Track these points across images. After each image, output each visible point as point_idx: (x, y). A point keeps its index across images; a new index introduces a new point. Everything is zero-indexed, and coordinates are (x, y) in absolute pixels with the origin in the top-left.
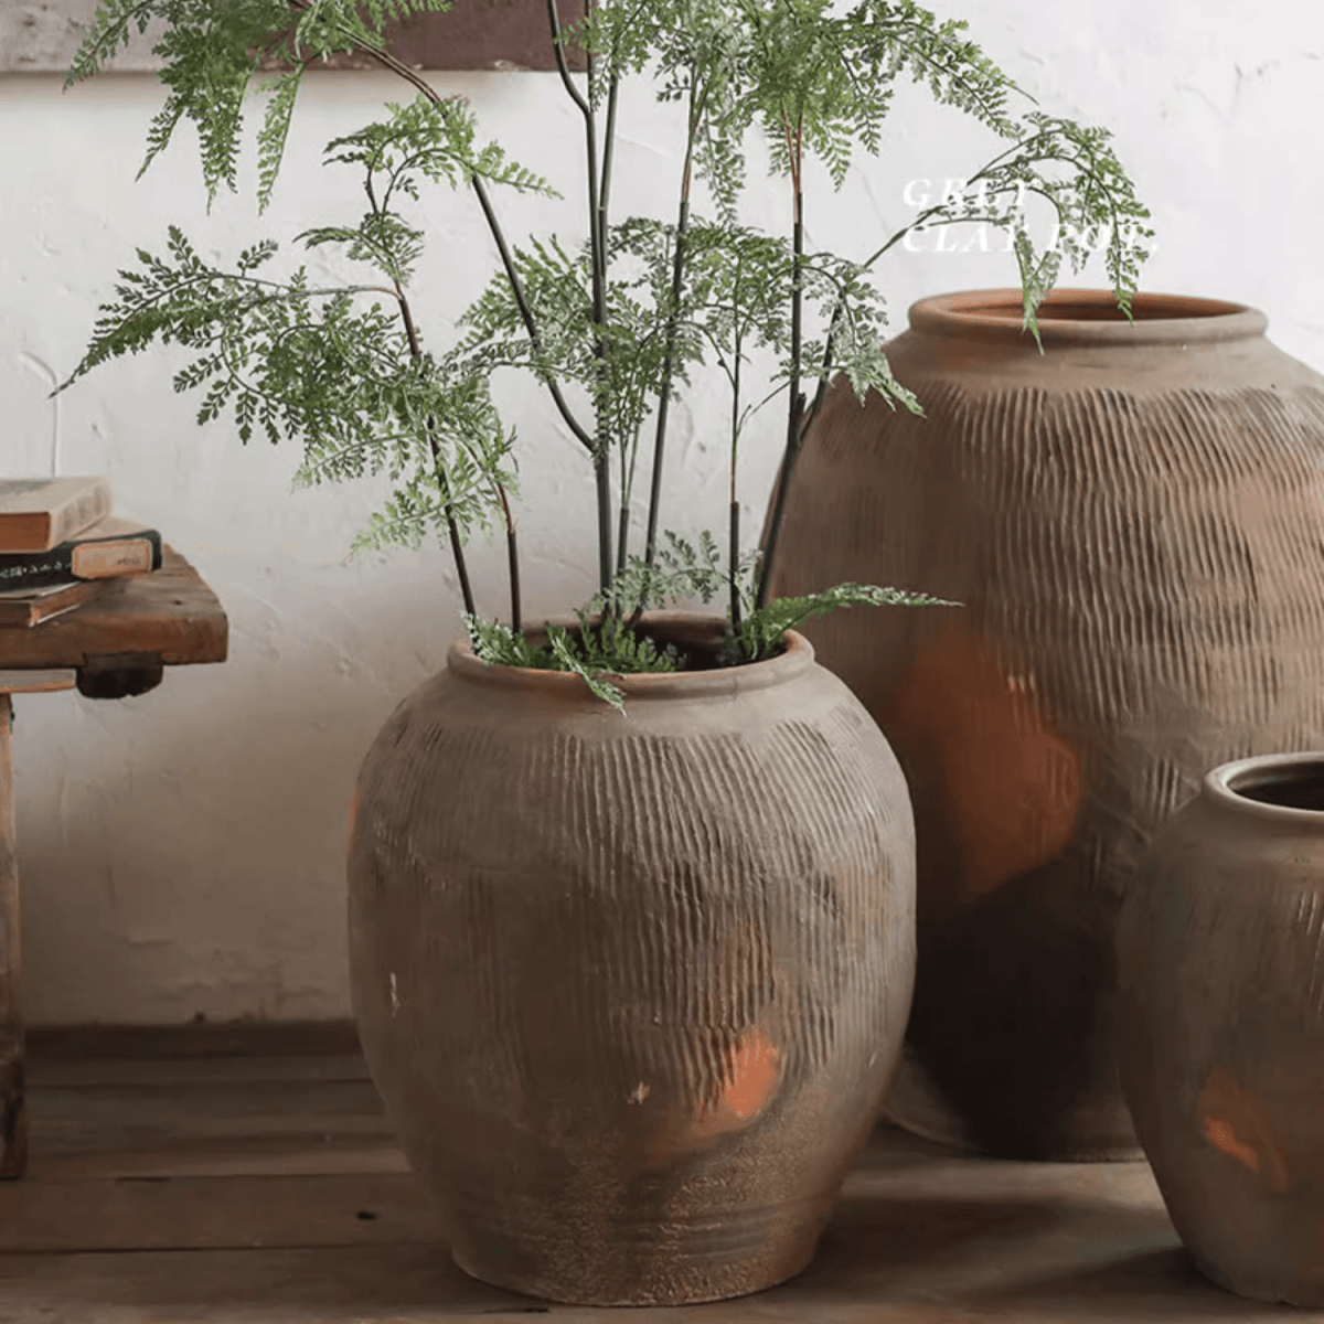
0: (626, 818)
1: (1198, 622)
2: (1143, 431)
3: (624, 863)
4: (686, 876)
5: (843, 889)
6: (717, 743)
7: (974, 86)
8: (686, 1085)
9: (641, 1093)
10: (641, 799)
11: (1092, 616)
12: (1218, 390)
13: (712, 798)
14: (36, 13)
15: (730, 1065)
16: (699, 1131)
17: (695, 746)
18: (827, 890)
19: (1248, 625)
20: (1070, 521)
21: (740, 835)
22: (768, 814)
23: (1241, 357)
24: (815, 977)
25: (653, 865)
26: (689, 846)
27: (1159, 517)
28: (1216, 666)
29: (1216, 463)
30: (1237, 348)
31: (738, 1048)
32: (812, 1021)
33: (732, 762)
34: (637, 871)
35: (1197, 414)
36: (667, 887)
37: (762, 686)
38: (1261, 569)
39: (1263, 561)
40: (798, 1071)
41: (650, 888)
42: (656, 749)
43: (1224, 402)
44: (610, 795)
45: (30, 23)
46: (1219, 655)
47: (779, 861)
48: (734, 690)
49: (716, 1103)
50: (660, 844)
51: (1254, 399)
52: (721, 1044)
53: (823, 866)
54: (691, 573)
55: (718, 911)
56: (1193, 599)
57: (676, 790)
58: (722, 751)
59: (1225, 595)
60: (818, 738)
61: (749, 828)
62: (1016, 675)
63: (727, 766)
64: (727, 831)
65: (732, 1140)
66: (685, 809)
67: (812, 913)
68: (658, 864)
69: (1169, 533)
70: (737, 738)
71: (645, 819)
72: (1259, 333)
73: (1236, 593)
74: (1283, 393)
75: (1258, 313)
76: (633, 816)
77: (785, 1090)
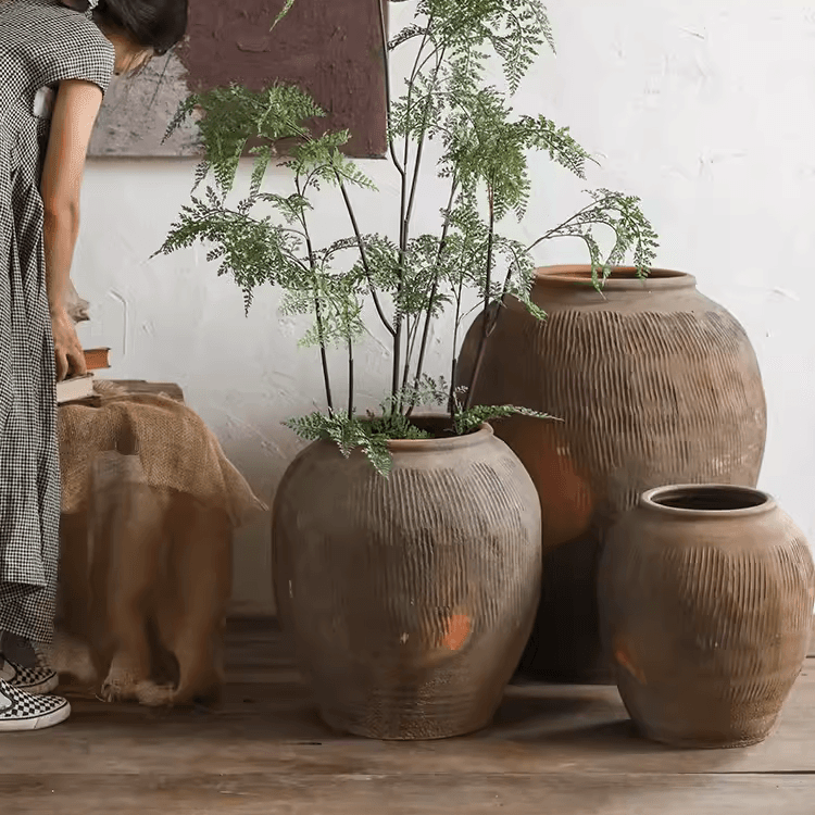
0: (398, 507)
1: (648, 422)
2: (625, 332)
3: (397, 529)
4: (426, 534)
5: (502, 544)
6: (442, 473)
7: (570, 156)
8: (426, 633)
9: (404, 638)
10: (405, 500)
11: (598, 420)
12: (664, 313)
13: (439, 499)
14: (116, 128)
15: (447, 625)
16: (433, 657)
17: (432, 475)
18: (494, 542)
19: (674, 425)
20: (587, 373)
21: (452, 516)
22: (465, 506)
23: (679, 297)
24: (488, 584)
25: (411, 529)
26: (427, 521)
27: (631, 373)
28: (658, 444)
29: (659, 347)
30: (677, 293)
31: (451, 617)
32: (487, 605)
33: (449, 482)
34: (403, 533)
35: (652, 324)
36: (417, 540)
37: (466, 446)
38: (681, 399)
39: (682, 396)
40: (480, 626)
41: (409, 541)
42: (413, 475)
43: (665, 318)
44: (390, 496)
45: (112, 133)
46: (658, 440)
47: (471, 529)
48: (451, 448)
49: (441, 644)
50: (413, 521)
51: (681, 317)
52: (442, 615)
53: (492, 530)
54: (434, 393)
55: (441, 551)
56: (645, 412)
57: (422, 495)
58: (444, 477)
59: (662, 411)
60: (492, 471)
61: (456, 512)
62: (561, 446)
63: (446, 483)
64: (446, 514)
65: (449, 661)
66: (426, 503)
67: (487, 553)
68: (412, 529)
69: (636, 380)
70: (452, 471)
71: (407, 508)
72: (691, 286)
73: (668, 411)
74: (697, 315)
75: (691, 276)
76: (401, 507)
77: (474, 637)
